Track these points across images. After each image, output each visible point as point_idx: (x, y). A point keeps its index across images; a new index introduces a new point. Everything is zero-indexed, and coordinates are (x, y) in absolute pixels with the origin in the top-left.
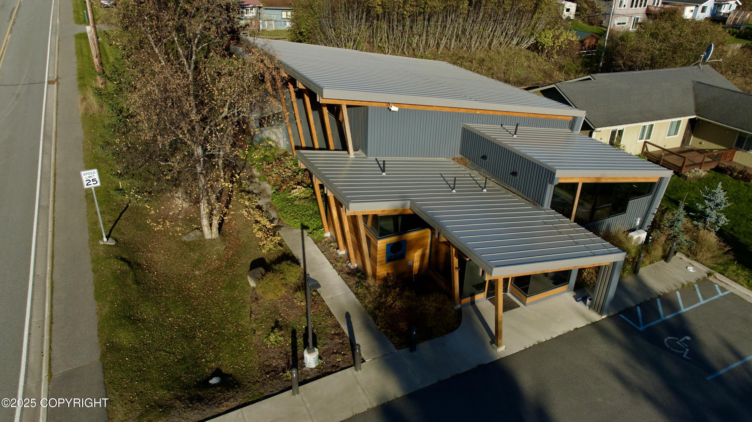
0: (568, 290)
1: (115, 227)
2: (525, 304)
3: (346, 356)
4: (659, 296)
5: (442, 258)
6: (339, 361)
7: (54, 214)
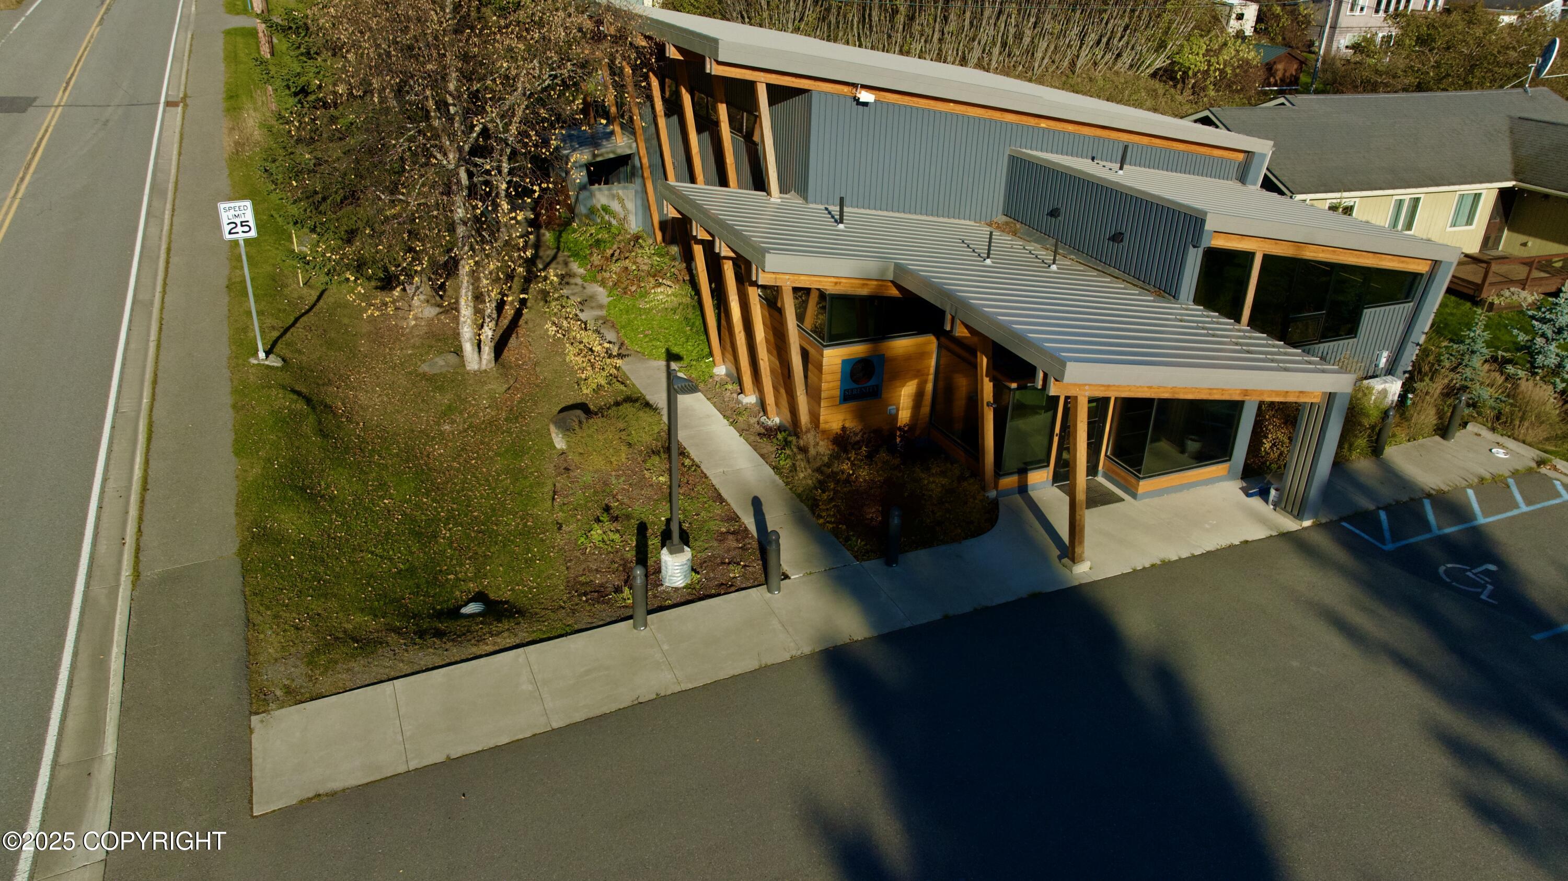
0: (1230, 476)
1: (284, 339)
2: (1134, 496)
3: (750, 569)
4: (1429, 496)
5: (960, 403)
6: (735, 577)
7: (161, 313)
